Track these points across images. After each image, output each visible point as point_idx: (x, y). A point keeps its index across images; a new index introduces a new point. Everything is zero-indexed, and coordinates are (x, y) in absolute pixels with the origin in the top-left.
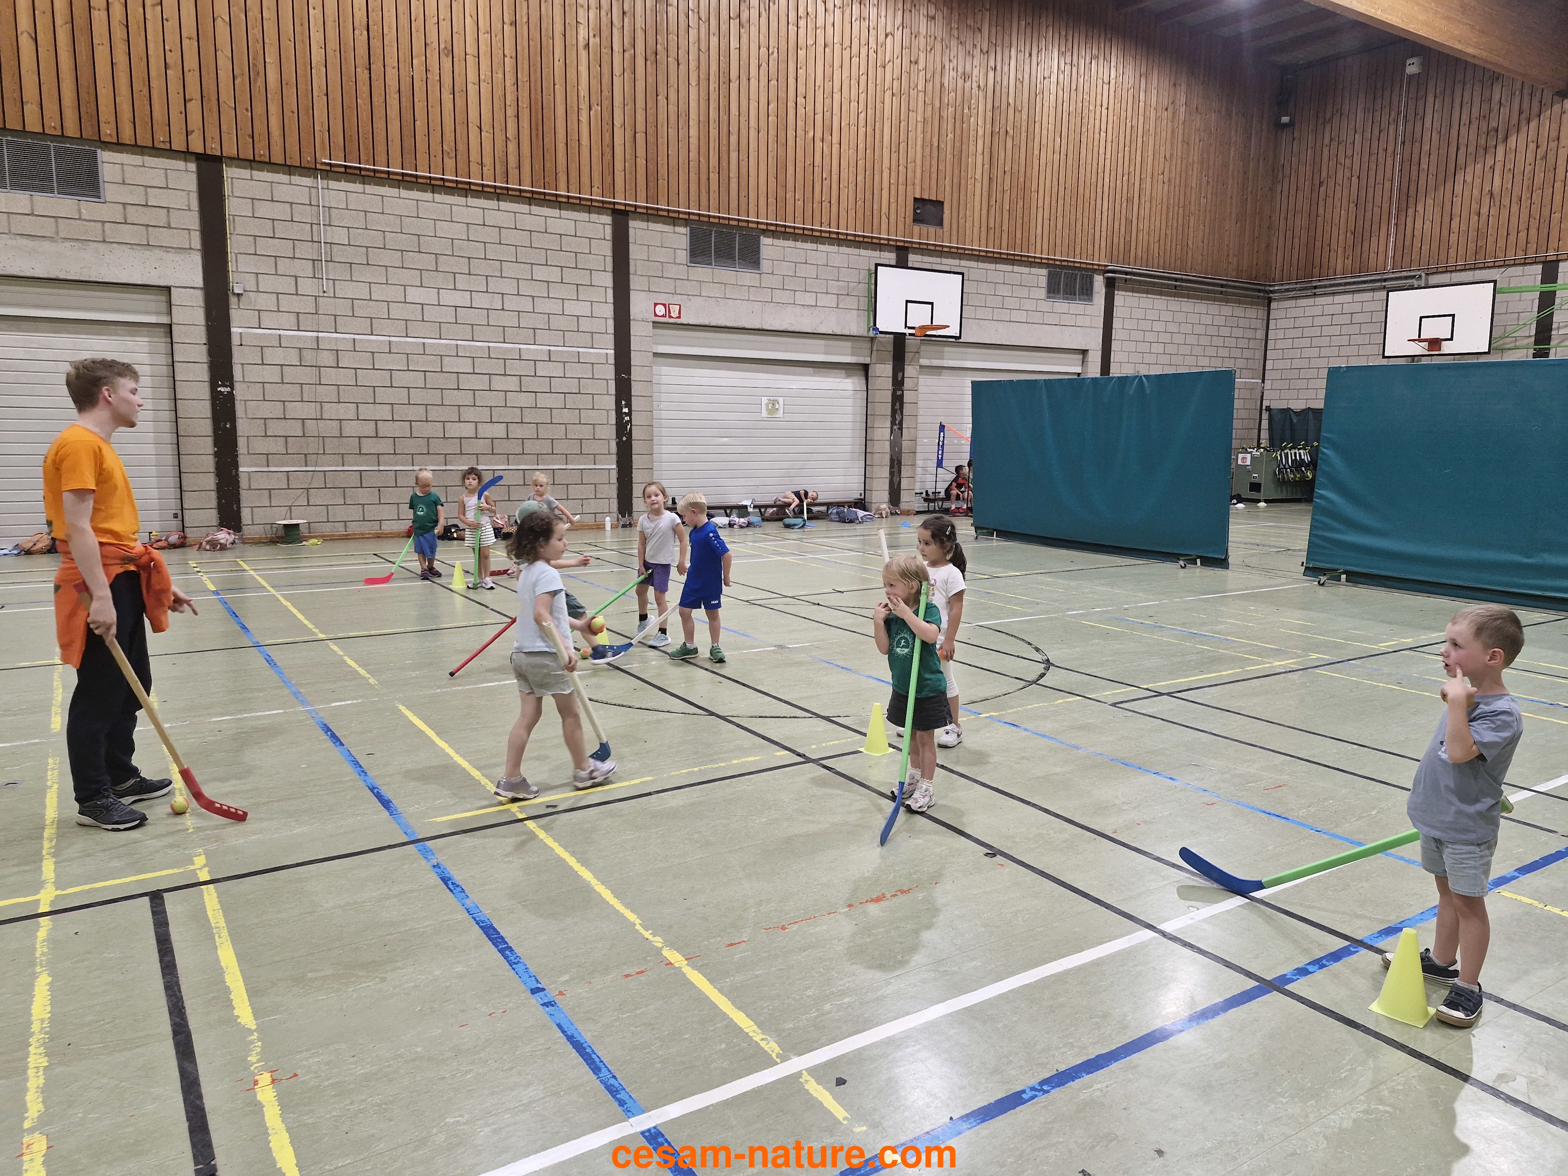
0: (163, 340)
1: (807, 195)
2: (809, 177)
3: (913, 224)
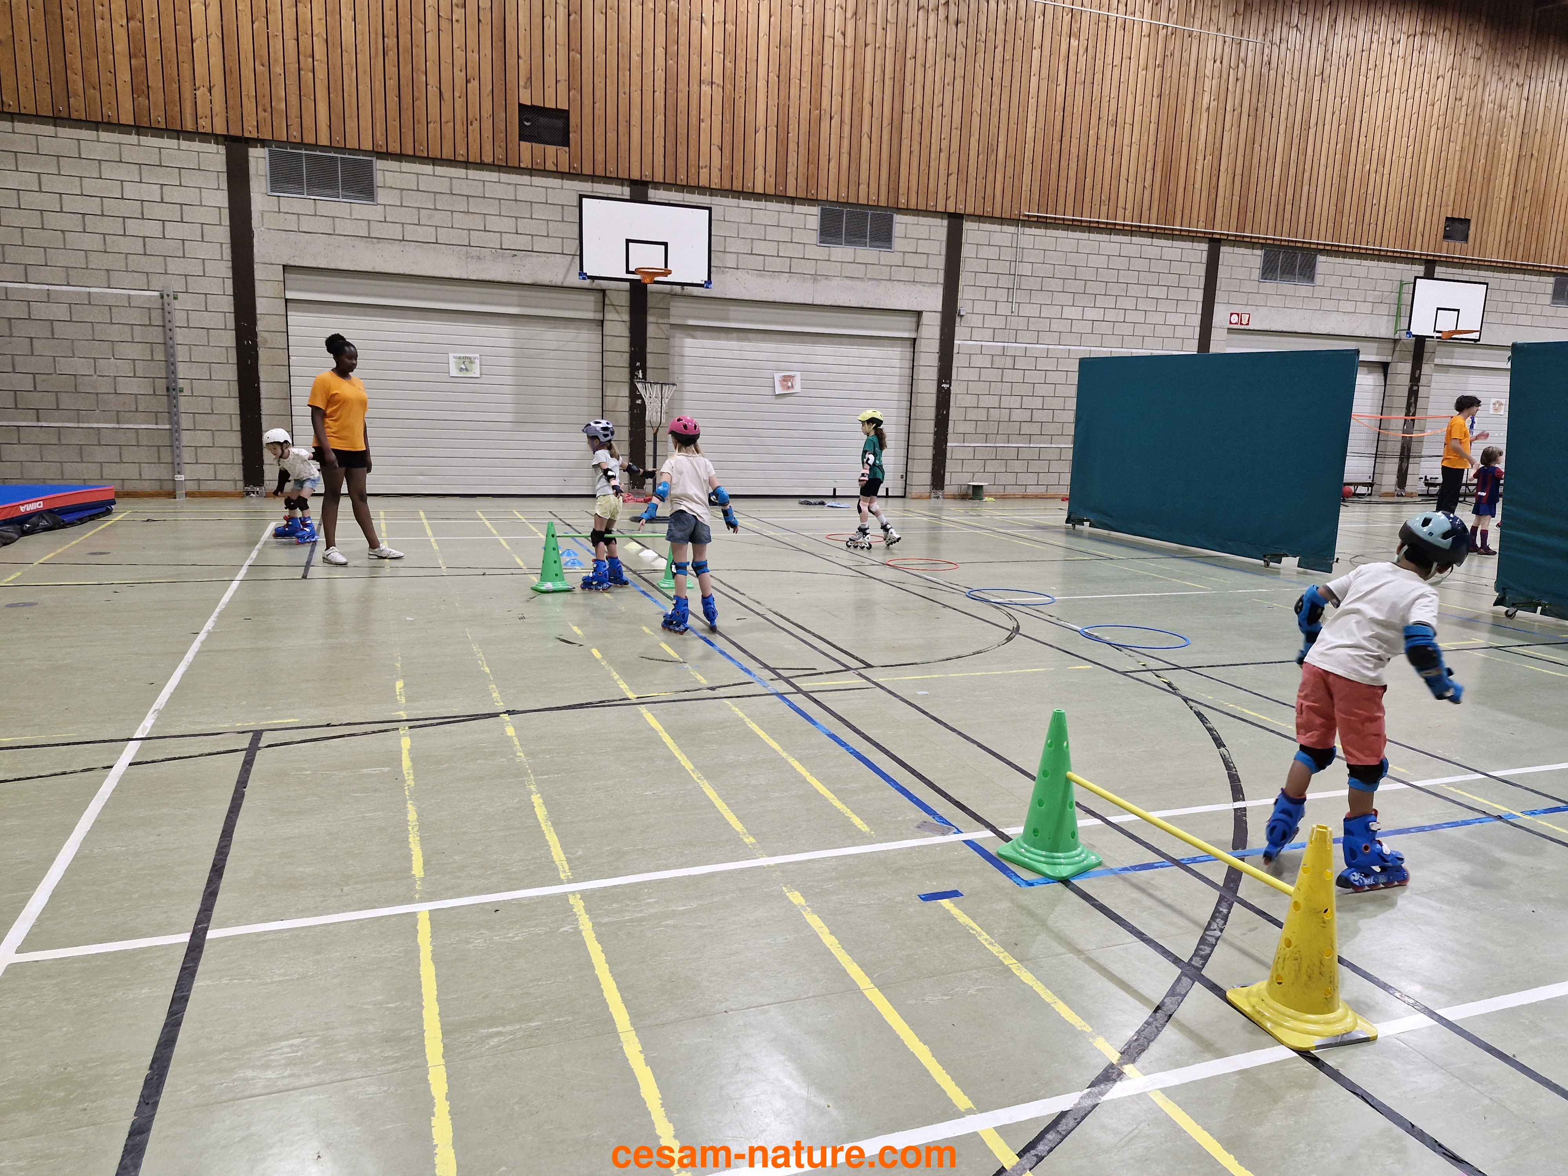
0: (909, 350)
1: (1359, 218)
2: (1361, 203)
3: (1443, 240)
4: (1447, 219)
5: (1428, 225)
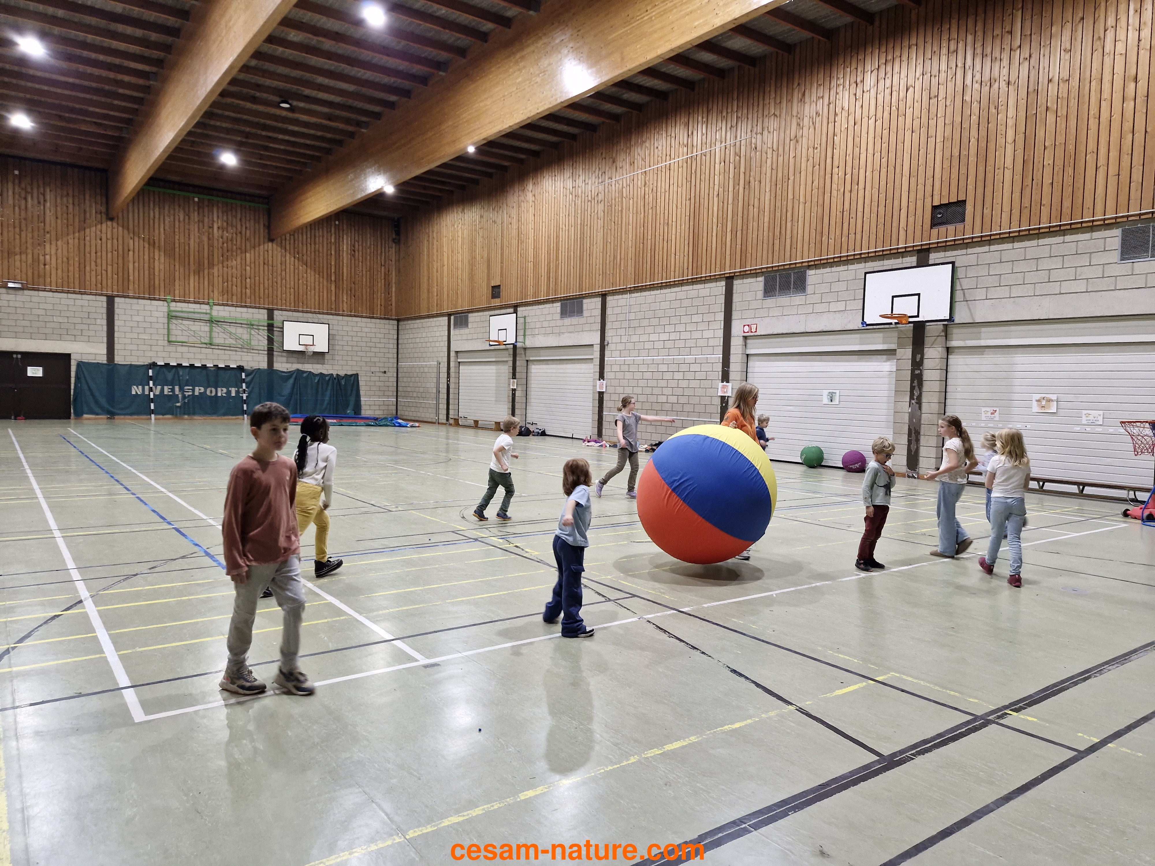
0: (592, 364)
1: (837, 234)
2: (839, 221)
3: (931, 228)
4: (934, 208)
5: (911, 219)
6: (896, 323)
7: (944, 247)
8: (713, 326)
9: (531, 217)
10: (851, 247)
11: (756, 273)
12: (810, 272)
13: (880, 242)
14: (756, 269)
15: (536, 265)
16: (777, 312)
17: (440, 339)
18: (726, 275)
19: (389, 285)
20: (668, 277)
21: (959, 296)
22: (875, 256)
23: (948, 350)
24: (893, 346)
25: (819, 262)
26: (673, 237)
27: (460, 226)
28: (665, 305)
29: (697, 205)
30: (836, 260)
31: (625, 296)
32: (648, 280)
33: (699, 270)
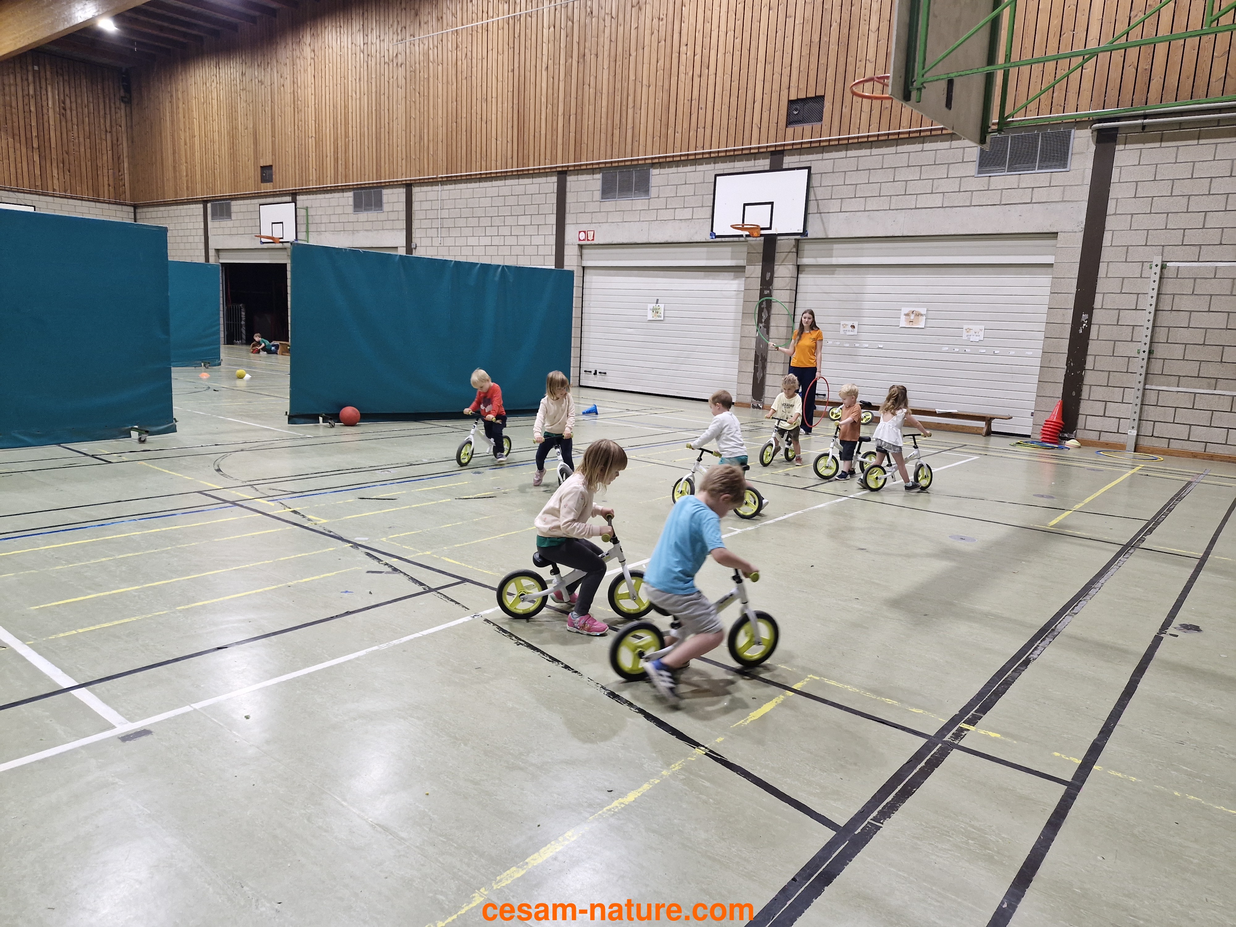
1: (685, 126)
2: (687, 111)
3: (787, 127)
4: (791, 102)
5: (765, 115)
6: (747, 236)
7: (800, 150)
8: (543, 230)
9: (310, 79)
10: (700, 144)
11: (593, 169)
12: (654, 172)
13: (731, 140)
14: (592, 164)
15: (319, 142)
16: (617, 217)
17: (194, 233)
18: (558, 169)
19: (119, 158)
20: (488, 167)
21: (812, 208)
22: (726, 156)
23: (799, 268)
24: (742, 263)
25: (664, 160)
26: (494, 117)
27: (214, 85)
28: (486, 202)
29: (522, 78)
30: (683, 158)
31: (435, 188)
32: (464, 169)
33: (526, 161)
